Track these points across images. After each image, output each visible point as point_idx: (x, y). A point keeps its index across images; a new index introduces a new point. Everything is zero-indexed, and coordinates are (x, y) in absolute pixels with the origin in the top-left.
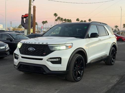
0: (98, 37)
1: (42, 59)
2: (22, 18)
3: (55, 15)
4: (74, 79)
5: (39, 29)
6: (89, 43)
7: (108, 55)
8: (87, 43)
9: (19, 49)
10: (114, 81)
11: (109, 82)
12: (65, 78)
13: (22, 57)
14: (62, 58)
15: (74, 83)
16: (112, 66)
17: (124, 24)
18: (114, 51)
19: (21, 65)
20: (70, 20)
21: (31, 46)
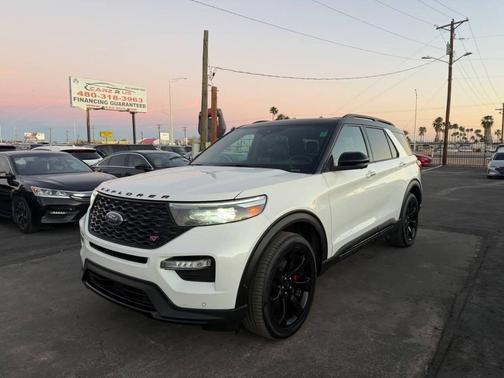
0: (366, 167)
6: (332, 188)
7: (397, 219)
8: (327, 190)
10: (426, 331)
16: (407, 250)
18: (414, 205)
21: (115, 204)
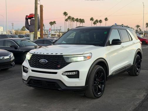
1: (56, 73)
2: (27, 19)
3: (65, 14)
4: (94, 95)
5: (46, 31)
7: (132, 64)
8: (108, 52)
9: (29, 61)
10: (141, 96)
11: (135, 98)
12: (83, 95)
13: (33, 71)
14: (80, 71)
15: (95, 100)
17: (147, 23)
18: (139, 59)
19: (31, 79)
20: (83, 19)
21: (43, 57)
